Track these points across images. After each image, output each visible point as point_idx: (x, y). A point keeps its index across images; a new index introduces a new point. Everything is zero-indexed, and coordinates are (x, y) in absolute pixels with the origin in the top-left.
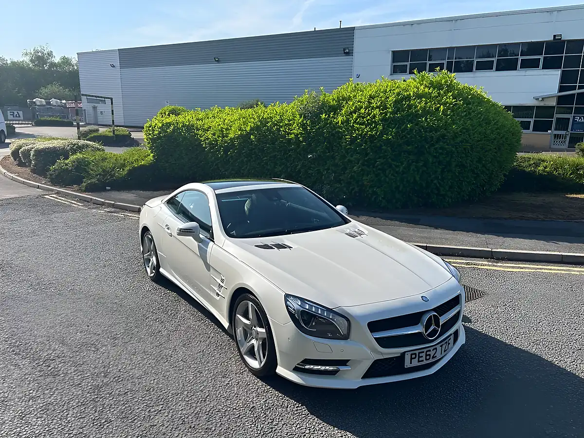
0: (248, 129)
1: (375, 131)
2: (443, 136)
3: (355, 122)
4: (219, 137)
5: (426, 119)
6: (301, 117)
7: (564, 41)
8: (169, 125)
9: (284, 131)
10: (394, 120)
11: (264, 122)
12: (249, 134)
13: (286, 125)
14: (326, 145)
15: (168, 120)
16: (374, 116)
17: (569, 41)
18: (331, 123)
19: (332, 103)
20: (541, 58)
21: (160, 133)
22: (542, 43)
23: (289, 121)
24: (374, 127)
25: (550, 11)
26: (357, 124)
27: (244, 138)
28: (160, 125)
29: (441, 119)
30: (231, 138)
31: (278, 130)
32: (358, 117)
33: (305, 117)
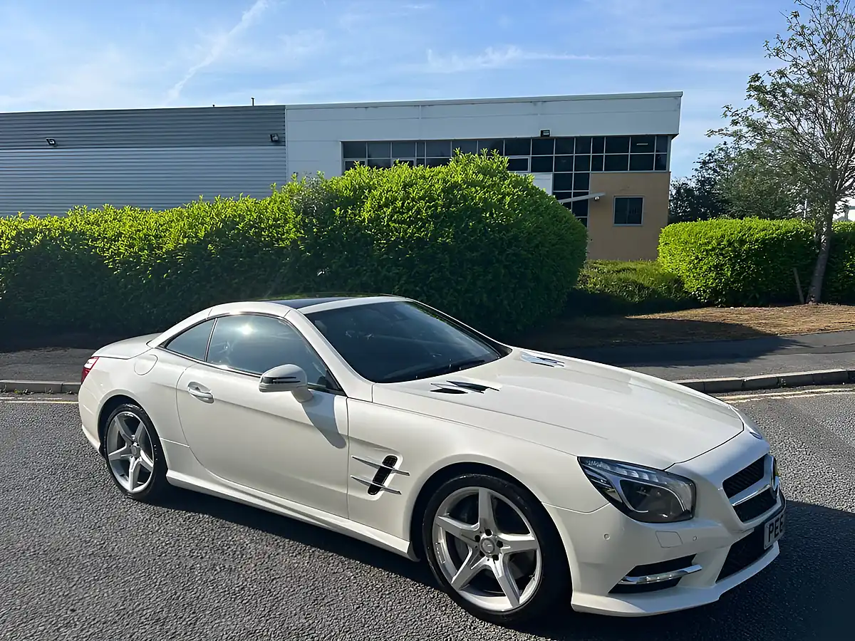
0: (202, 234)
1: (423, 231)
2: (515, 238)
3: (390, 220)
4: (142, 249)
5: (491, 214)
6: (297, 215)
7: (553, 139)
8: (32, 233)
9: (268, 236)
10: (449, 215)
11: (230, 223)
12: (203, 243)
13: (270, 227)
14: (346, 255)
15: (29, 225)
16: (419, 211)
17: (558, 139)
18: (351, 222)
19: (347, 193)
20: (529, 157)
21: (13, 248)
22: (527, 140)
23: (275, 220)
24: (421, 227)
25: (534, 101)
26: (395, 221)
27: (196, 249)
28: (14, 233)
29: (508, 215)
30: (167, 252)
31: (259, 235)
32: (394, 212)
33: (305, 213)
